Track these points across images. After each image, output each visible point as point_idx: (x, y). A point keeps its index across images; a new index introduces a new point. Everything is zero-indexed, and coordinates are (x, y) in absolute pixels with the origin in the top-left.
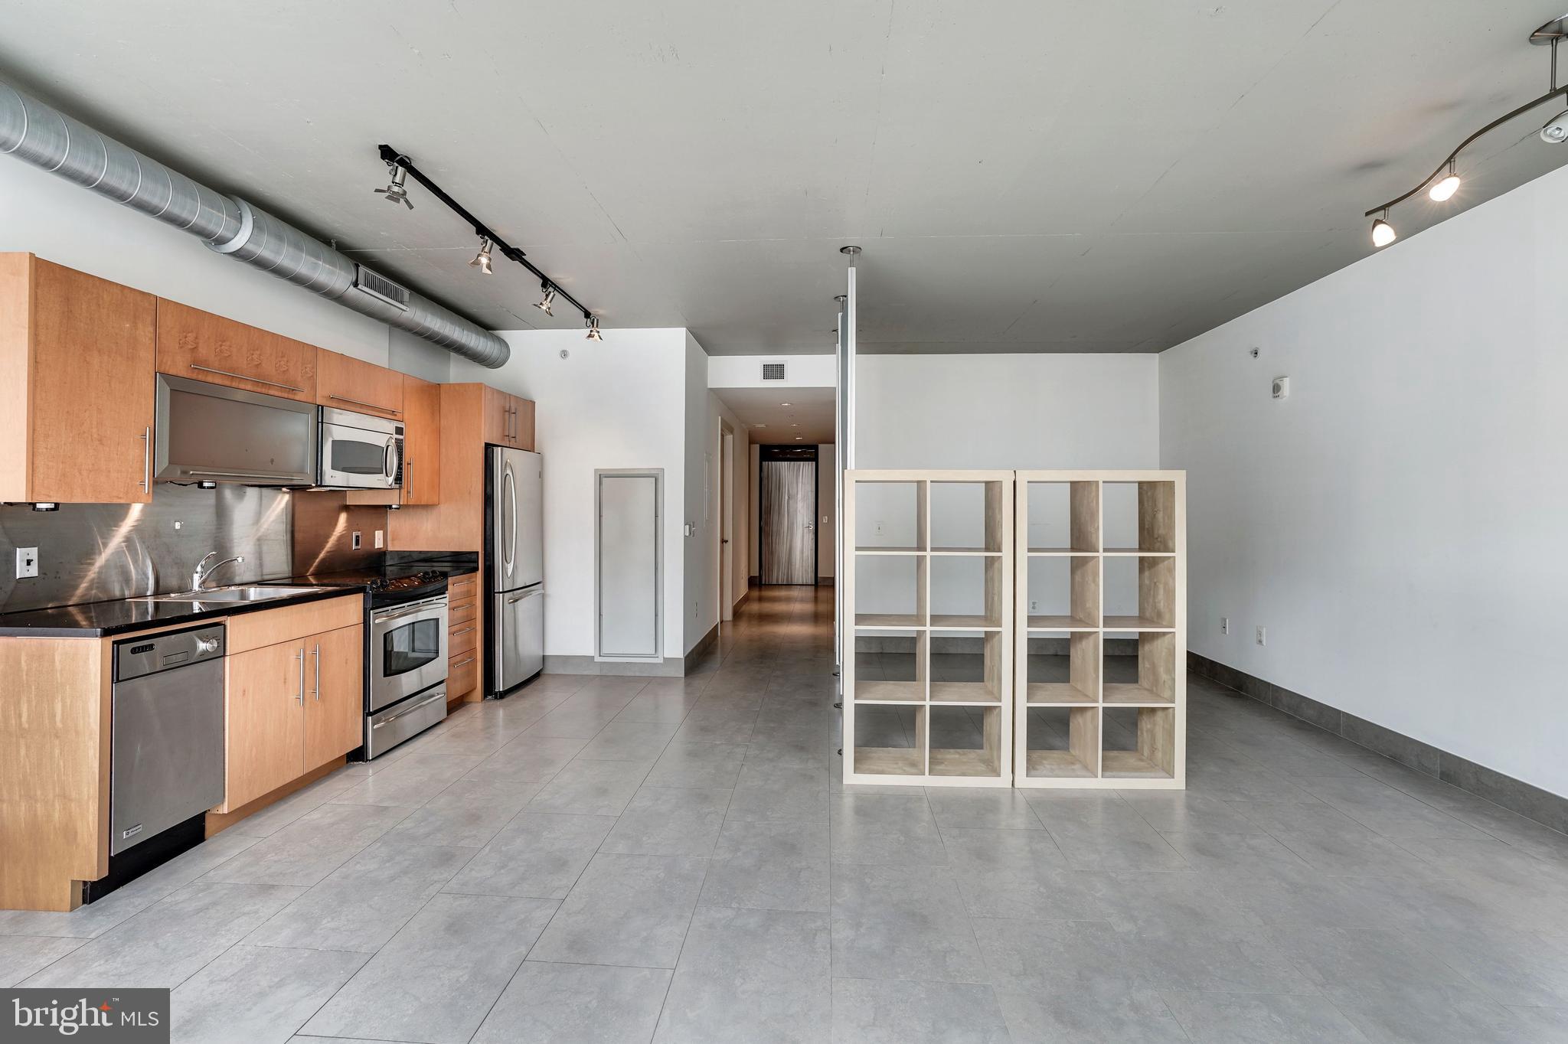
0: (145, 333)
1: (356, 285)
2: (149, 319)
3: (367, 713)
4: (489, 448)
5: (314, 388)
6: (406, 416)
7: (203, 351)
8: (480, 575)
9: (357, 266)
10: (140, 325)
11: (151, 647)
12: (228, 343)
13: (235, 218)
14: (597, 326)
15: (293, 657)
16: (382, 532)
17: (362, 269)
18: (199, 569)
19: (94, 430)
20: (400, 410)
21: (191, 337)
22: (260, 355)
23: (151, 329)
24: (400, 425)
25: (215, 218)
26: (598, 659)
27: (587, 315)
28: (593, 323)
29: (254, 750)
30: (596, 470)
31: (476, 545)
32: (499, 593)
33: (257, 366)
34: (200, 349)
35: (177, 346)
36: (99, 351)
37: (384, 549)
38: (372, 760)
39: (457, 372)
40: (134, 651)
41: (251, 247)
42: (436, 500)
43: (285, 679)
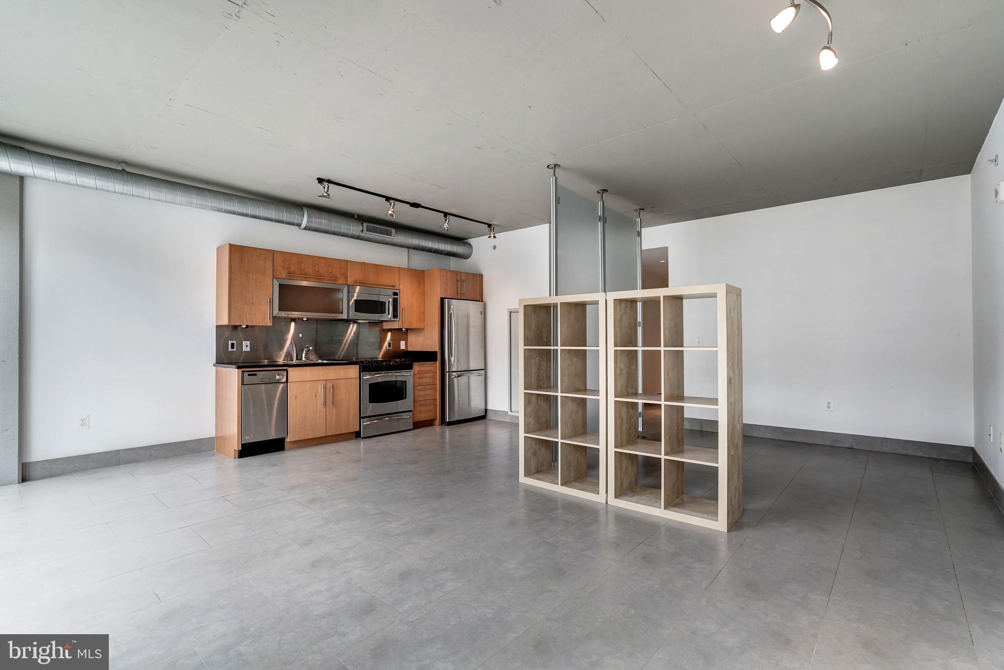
0: (269, 264)
1: (362, 231)
2: (271, 259)
3: (361, 418)
4: (442, 300)
5: (346, 278)
6: (401, 287)
7: (292, 268)
8: (438, 363)
9: (363, 223)
10: (267, 262)
11: (256, 375)
12: (303, 264)
13: (301, 216)
14: (493, 231)
15: (320, 387)
16: (404, 342)
17: (365, 224)
18: (304, 352)
19: (250, 300)
20: (397, 284)
21: (287, 264)
22: (319, 267)
23: (272, 263)
24: (395, 291)
25: (294, 217)
26: (510, 413)
27: (489, 226)
28: (491, 230)
29: (301, 420)
30: (508, 309)
31: (436, 348)
32: (447, 372)
33: (317, 271)
34: (291, 267)
35: (282, 267)
36: (252, 273)
37: (406, 350)
38: (363, 438)
39: (453, 264)
40: (249, 375)
41: (309, 225)
42: (422, 326)
43: (316, 395)
